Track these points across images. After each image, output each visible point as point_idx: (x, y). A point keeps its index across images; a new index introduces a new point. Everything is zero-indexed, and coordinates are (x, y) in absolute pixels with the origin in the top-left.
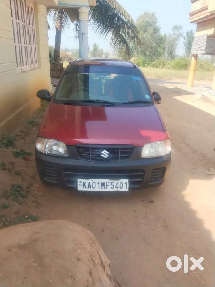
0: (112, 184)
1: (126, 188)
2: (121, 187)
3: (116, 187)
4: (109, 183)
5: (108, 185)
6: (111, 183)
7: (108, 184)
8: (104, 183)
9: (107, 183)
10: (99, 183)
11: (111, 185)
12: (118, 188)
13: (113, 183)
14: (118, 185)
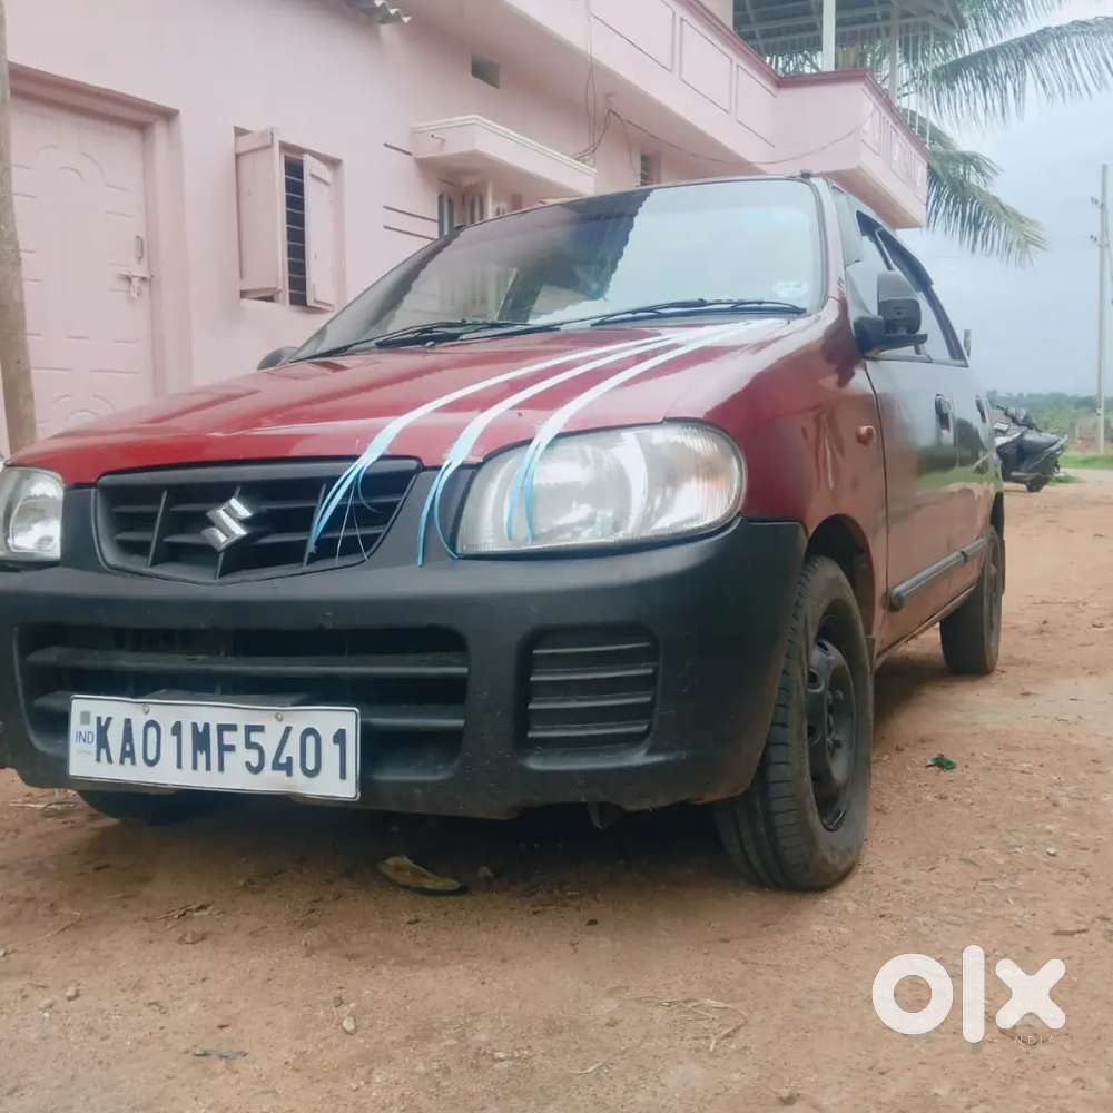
0: (255, 737)
1: (343, 775)
2: (311, 765)
3: (276, 766)
4: (233, 728)
5: (231, 748)
6: (250, 729)
7: (229, 738)
8: (207, 726)
9: (222, 728)
10: (177, 729)
11: (250, 745)
12: (288, 767)
13: (260, 729)
14: (292, 749)
